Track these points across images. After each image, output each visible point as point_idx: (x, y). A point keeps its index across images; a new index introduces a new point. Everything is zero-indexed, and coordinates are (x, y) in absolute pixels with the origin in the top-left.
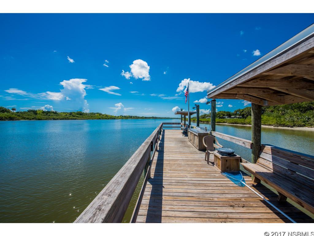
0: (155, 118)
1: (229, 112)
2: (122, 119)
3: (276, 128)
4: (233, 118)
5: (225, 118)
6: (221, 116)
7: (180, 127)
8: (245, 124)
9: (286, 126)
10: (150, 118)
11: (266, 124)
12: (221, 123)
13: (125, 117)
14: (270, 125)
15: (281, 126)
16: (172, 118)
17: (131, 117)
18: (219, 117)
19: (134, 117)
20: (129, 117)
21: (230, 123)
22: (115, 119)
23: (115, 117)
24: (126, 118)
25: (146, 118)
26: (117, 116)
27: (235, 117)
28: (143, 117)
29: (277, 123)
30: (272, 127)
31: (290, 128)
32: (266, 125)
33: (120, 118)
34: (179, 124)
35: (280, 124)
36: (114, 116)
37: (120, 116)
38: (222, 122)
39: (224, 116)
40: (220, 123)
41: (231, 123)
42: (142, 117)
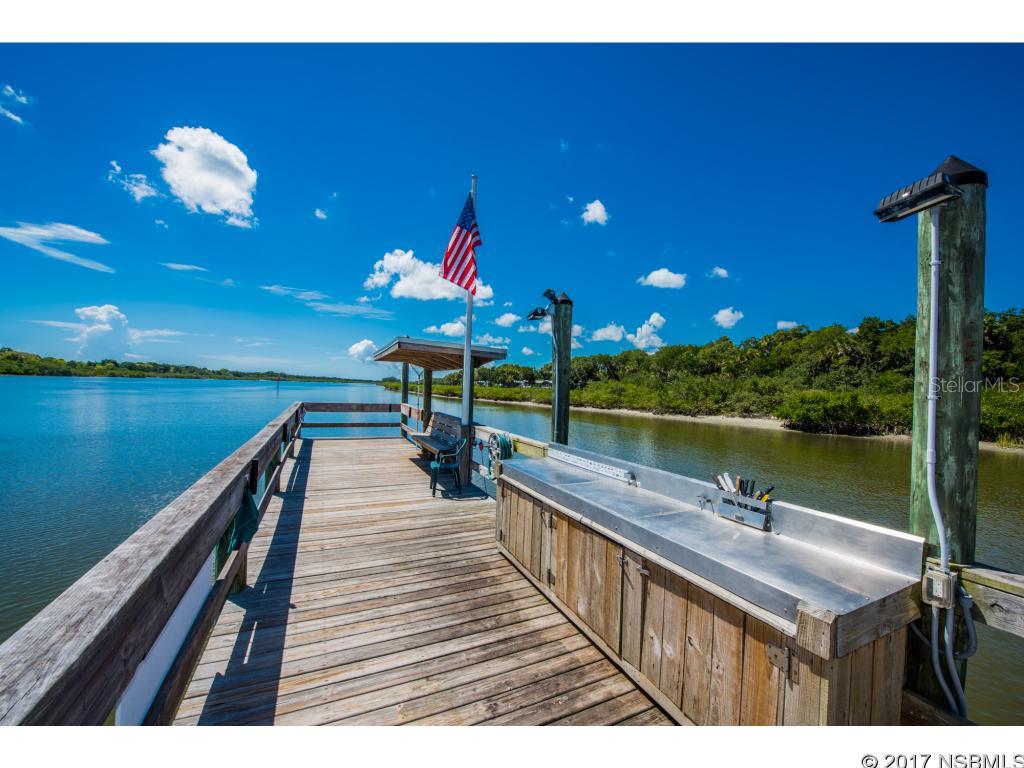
0: (277, 378)
1: (531, 369)
2: (113, 375)
3: (660, 417)
4: (540, 385)
5: (518, 384)
6: (510, 378)
7: (398, 425)
8: (581, 405)
9: (680, 413)
10: (256, 377)
11: (635, 405)
12: (516, 400)
13: (131, 367)
14: (643, 409)
15: (671, 413)
16: (348, 381)
17: (166, 369)
18: (503, 382)
19: (178, 369)
20: (155, 370)
21: (541, 403)
22: (66, 373)
23: (73, 364)
24: (137, 371)
25: (238, 375)
26: (85, 361)
27: (544, 384)
28: (226, 371)
29: (661, 404)
30: (650, 415)
31: (689, 419)
32: (637, 409)
33: (100, 373)
34: (392, 408)
35: (668, 407)
36: (67, 360)
37: (103, 363)
38: (517, 396)
39: (515, 378)
40: (511, 400)
41: (546, 403)
42: (219, 373)
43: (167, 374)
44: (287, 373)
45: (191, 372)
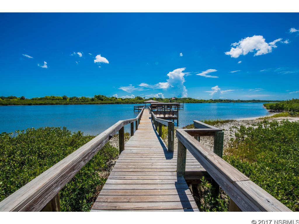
37: (210, 100)
43: (222, 102)
44: (260, 100)
45: (228, 101)
